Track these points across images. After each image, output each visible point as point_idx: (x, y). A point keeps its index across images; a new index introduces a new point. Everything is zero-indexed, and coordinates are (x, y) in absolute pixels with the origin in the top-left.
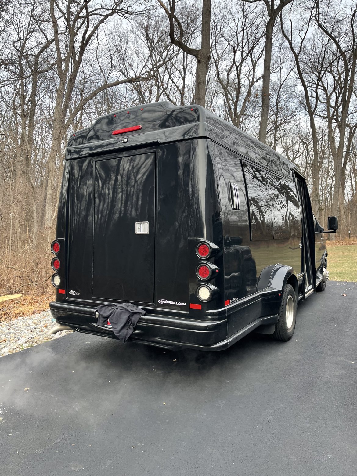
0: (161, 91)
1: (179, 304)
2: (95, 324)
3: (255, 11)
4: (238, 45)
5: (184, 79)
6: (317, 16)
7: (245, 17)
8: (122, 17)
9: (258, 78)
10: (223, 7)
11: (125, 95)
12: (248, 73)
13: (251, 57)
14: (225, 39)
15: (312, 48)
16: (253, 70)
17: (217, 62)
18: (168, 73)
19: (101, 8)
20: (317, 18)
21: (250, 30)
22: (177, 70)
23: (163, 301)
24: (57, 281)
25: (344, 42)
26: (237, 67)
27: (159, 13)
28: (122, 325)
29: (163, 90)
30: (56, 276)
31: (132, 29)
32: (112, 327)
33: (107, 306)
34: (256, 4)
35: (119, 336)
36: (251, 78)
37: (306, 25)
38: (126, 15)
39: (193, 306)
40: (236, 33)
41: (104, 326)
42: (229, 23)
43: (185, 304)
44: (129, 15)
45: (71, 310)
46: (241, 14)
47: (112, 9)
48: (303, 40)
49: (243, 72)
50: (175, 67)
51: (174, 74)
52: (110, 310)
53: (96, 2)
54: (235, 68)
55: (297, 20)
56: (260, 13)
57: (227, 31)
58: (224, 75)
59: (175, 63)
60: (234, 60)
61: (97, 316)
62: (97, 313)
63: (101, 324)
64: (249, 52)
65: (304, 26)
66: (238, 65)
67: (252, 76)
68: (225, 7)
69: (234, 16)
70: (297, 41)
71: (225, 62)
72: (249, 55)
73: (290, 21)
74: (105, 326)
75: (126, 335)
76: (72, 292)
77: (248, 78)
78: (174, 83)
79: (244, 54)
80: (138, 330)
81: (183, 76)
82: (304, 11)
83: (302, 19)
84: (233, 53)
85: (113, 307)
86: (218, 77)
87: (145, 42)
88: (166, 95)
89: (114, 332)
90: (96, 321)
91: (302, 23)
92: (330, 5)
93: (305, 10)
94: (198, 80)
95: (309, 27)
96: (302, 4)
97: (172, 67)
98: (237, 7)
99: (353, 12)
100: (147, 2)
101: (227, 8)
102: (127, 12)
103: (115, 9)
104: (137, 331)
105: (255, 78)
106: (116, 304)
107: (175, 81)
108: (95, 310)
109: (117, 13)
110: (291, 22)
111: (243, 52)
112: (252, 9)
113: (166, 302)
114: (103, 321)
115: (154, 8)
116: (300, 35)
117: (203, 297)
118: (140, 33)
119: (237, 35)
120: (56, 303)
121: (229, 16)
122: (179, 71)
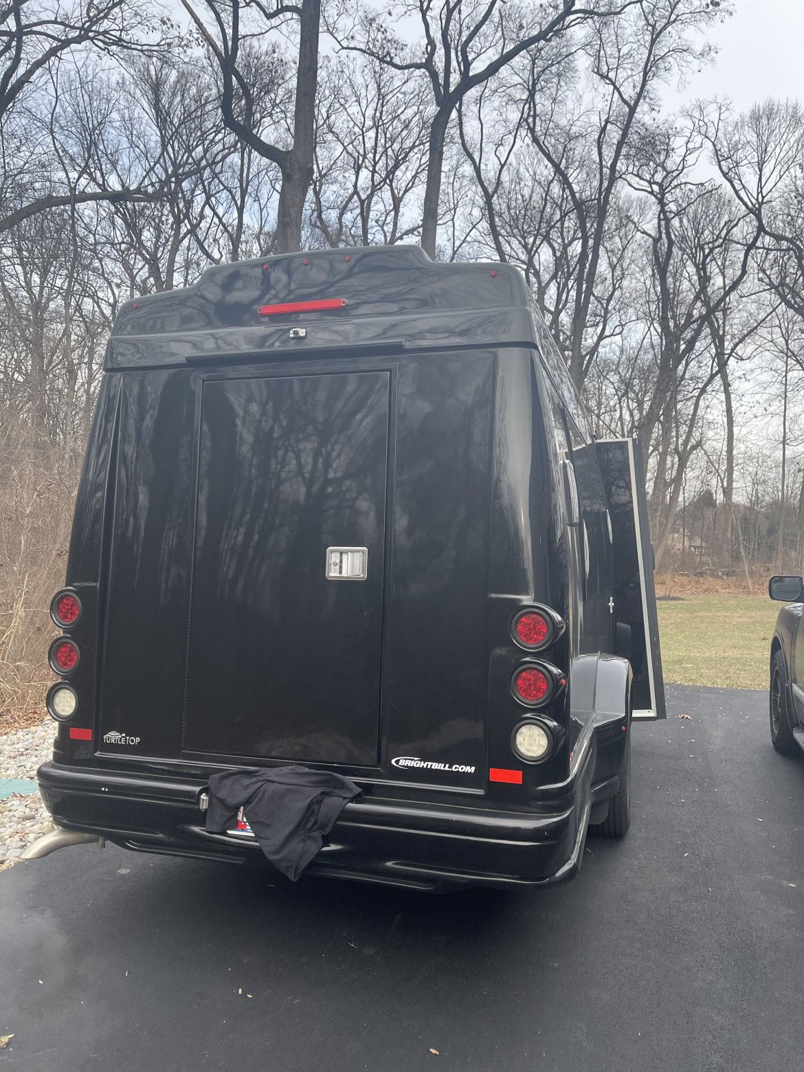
0: (184, 230)
1: (453, 769)
2: (197, 829)
3: (403, 90)
4: (365, 157)
5: (241, 211)
6: (530, 120)
7: (381, 97)
8: (104, 50)
9: (403, 231)
10: (335, 69)
11: (94, 229)
12: (384, 218)
13: (391, 186)
14: (338, 138)
15: (513, 187)
16: (393, 213)
17: (318, 184)
18: (205, 191)
19: (55, 22)
20: (532, 125)
21: (391, 128)
22: (226, 188)
23: (405, 762)
24: (67, 703)
25: (576, 181)
26: (362, 202)
27: (193, 56)
28: (287, 831)
29: (189, 227)
30: (63, 691)
31: (121, 81)
32: (253, 835)
33: (238, 776)
34: (406, 75)
35: (280, 860)
36: (389, 228)
37: (510, 136)
38: (114, 48)
39: (498, 775)
40: (362, 130)
41: (225, 834)
42: (347, 106)
43: (473, 768)
44: (119, 49)
45: (115, 788)
46: (373, 91)
47: (81, 29)
48: (502, 166)
49: (372, 215)
50: (220, 181)
51: (218, 195)
52: (246, 787)
53: (43, 5)
54: (358, 204)
55: (493, 123)
56: (412, 96)
57: (340, 122)
58: (331, 216)
59: (221, 172)
60: (355, 186)
61: (204, 805)
62: (203, 796)
63: (216, 828)
64: (387, 176)
65: (505, 138)
66: (363, 197)
67: (391, 226)
68: (340, 69)
69: (358, 93)
70: (490, 168)
71: (334, 187)
72: (388, 181)
73: (478, 122)
74: (229, 832)
75: (301, 857)
76: (113, 736)
77: (382, 228)
78: (218, 216)
79: (377, 178)
80: (336, 843)
81: (239, 202)
82: (504, 104)
83: (503, 123)
84: (353, 171)
85: (254, 780)
86: (319, 216)
87: (150, 113)
88: (198, 241)
89: (266, 850)
90: (201, 818)
91: (502, 130)
92: (557, 101)
93: (507, 104)
94: (284, 217)
95: (517, 140)
96: (501, 90)
97: (213, 180)
98: (365, 73)
99: (603, 124)
100: (169, 28)
101: (342, 72)
102: (119, 42)
103: (89, 30)
104: (333, 847)
105: (398, 231)
106: (263, 770)
107: (220, 211)
108: (197, 789)
109: (92, 39)
110: (482, 125)
111: (374, 172)
112: (397, 83)
113: (416, 763)
114: (224, 819)
115: (183, 43)
116: (497, 153)
117: (528, 750)
118: (138, 94)
119: (363, 133)
120: (54, 767)
121: (347, 91)
122: (231, 192)
